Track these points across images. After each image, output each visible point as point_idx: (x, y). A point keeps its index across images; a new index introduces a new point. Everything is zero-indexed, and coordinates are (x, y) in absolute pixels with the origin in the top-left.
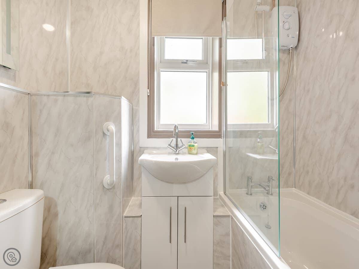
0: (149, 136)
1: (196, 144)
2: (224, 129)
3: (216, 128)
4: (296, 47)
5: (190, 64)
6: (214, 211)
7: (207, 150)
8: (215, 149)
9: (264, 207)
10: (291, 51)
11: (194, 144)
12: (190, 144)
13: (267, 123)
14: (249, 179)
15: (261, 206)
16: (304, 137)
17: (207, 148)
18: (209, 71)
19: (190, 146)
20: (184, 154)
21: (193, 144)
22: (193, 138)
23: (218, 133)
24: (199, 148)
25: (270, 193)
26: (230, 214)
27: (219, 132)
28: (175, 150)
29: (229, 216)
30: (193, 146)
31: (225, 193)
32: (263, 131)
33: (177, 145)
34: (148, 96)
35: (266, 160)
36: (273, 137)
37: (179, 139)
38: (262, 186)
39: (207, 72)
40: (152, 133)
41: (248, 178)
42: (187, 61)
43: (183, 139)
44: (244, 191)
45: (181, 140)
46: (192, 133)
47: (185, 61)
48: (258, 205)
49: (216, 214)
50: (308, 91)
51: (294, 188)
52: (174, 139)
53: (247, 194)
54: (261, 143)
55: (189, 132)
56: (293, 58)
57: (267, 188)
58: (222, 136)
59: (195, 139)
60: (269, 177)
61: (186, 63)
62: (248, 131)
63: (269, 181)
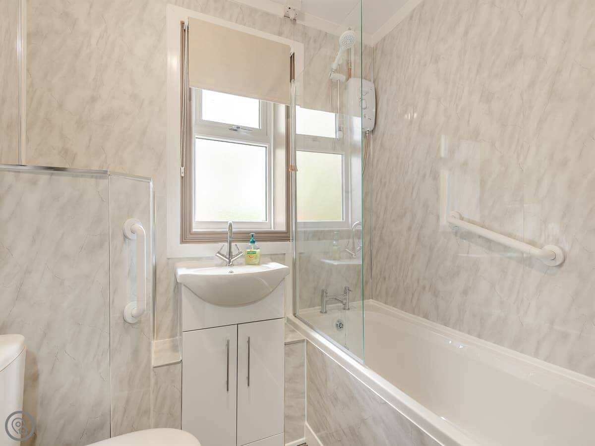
0: (184, 240)
1: (258, 250)
2: (294, 229)
3: (283, 228)
4: (373, 131)
5: (242, 132)
6: (285, 338)
7: (271, 258)
8: (281, 256)
9: (340, 326)
10: (367, 135)
11: (255, 250)
12: (249, 250)
13: (341, 220)
14: (323, 293)
15: (337, 325)
16: (381, 238)
17: (271, 255)
18: (270, 146)
19: (248, 253)
20: (240, 265)
21: (253, 250)
22: (253, 242)
23: (285, 235)
24: (262, 255)
25: (347, 308)
26: (305, 338)
27: (286, 233)
28: (228, 260)
29: (303, 341)
30: (254, 253)
31: (295, 315)
32: (338, 231)
33: (230, 252)
34: (182, 177)
35: (343, 265)
36: (349, 238)
37: (233, 244)
38: (338, 300)
39: (266, 147)
40: (187, 235)
41: (323, 291)
42: (238, 127)
43: (239, 244)
44: (318, 309)
45: (236, 245)
46: (252, 235)
47: (235, 128)
48: (335, 325)
49: (288, 340)
50: (385, 184)
51: (371, 300)
52: (226, 245)
53: (321, 312)
54: (337, 246)
55: (248, 233)
56: (370, 143)
57: (344, 301)
58: (291, 239)
59: (256, 243)
60: (345, 288)
61: (236, 130)
62: (322, 231)
63: (345, 293)
